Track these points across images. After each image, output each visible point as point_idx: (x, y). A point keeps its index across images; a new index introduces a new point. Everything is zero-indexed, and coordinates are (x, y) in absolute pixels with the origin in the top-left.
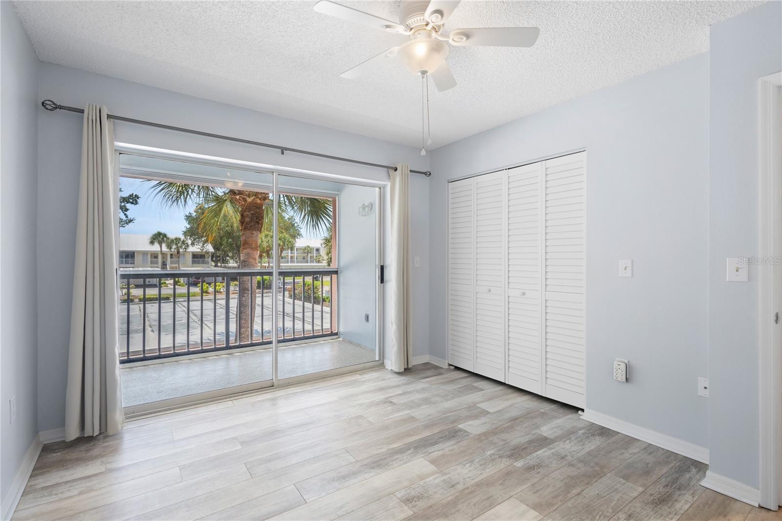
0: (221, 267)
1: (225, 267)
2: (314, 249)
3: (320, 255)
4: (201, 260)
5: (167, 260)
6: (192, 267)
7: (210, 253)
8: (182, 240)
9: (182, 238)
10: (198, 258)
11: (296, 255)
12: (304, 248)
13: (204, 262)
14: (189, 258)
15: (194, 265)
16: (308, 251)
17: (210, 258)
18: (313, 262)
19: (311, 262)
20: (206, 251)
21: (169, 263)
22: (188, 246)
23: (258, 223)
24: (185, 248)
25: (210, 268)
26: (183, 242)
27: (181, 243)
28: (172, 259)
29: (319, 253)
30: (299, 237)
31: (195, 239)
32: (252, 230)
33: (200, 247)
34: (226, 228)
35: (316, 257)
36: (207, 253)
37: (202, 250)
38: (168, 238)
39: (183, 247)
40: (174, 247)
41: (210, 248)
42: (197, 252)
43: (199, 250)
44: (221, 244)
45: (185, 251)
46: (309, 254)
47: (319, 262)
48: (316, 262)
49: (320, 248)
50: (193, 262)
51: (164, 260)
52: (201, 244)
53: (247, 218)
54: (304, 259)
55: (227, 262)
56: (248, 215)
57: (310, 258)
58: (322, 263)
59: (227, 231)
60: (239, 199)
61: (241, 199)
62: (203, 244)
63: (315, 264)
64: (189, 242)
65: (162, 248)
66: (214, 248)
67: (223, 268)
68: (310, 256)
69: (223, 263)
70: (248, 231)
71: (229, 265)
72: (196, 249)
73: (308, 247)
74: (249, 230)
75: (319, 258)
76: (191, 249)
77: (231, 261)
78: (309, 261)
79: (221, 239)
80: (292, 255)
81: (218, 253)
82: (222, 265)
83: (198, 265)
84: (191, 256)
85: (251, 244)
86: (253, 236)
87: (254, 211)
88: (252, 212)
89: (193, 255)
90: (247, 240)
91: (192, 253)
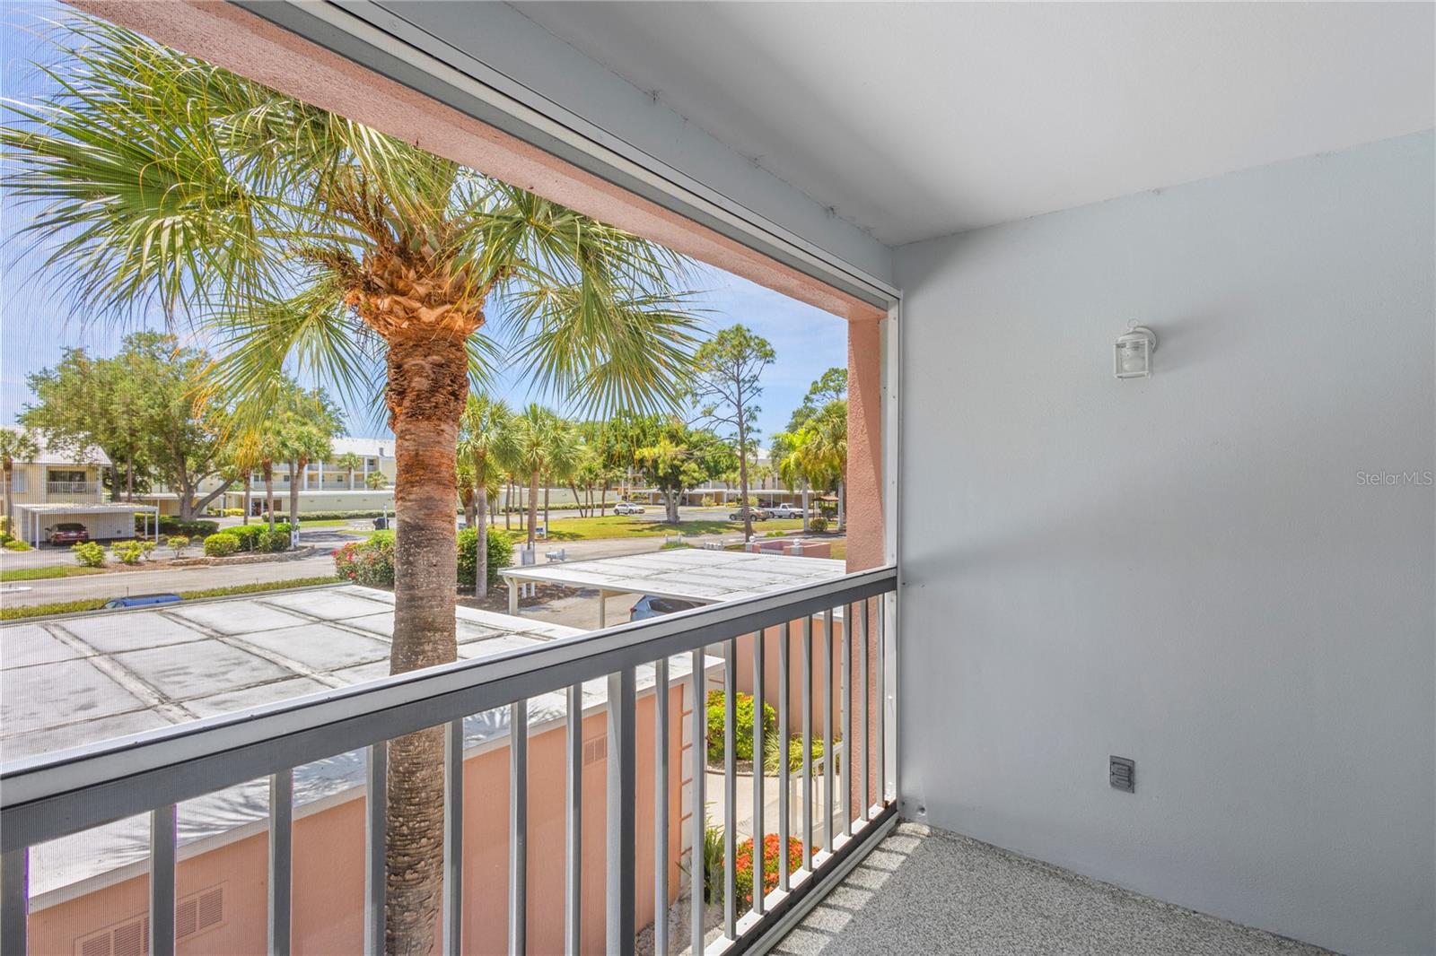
0: (129, 500)
1: (140, 501)
2: (363, 459)
3: (379, 474)
4: (73, 485)
6: (47, 502)
7: (100, 469)
8: (19, 436)
9: (21, 431)
10: (64, 479)
11: (320, 472)
12: (340, 458)
13: (80, 491)
14: (40, 480)
15: (53, 496)
16: (350, 463)
17: (101, 481)
18: (362, 487)
19: (357, 487)
20: (90, 464)
22: (36, 451)
23: (457, 398)
24: (30, 457)
25: (101, 502)
26: (23, 442)
27: (17, 443)
29: (375, 469)
30: (339, 434)
31: (56, 435)
32: (439, 419)
33: (72, 454)
34: (150, 410)
35: (370, 476)
36: (92, 467)
37: (79, 461)
39: (23, 454)
41: (100, 457)
42: (65, 466)
43: (71, 461)
44: (132, 448)
45: (30, 463)
46: (352, 470)
47: (375, 487)
48: (369, 487)
49: (378, 458)
50: (51, 490)
52: (76, 447)
53: (417, 379)
54: (340, 480)
55: (144, 486)
56: (423, 367)
57: (355, 480)
58: (383, 489)
59: (152, 417)
60: (391, 312)
61: (397, 308)
62: (82, 448)
63: (366, 492)
64: (42, 442)
66: (112, 455)
67: (135, 502)
68: (355, 476)
69: (134, 491)
70: (425, 424)
71: (152, 495)
72: (63, 458)
73: (352, 455)
74: (429, 418)
75: (376, 480)
76: (46, 458)
77: (156, 487)
78: (352, 485)
79: (133, 436)
80: (312, 472)
81: (122, 469)
82: (133, 495)
83: (67, 497)
84: (44, 475)
85: (437, 466)
86: (441, 439)
87: (442, 355)
88: (435, 357)
89: (51, 472)
90: (421, 453)
91: (48, 467)
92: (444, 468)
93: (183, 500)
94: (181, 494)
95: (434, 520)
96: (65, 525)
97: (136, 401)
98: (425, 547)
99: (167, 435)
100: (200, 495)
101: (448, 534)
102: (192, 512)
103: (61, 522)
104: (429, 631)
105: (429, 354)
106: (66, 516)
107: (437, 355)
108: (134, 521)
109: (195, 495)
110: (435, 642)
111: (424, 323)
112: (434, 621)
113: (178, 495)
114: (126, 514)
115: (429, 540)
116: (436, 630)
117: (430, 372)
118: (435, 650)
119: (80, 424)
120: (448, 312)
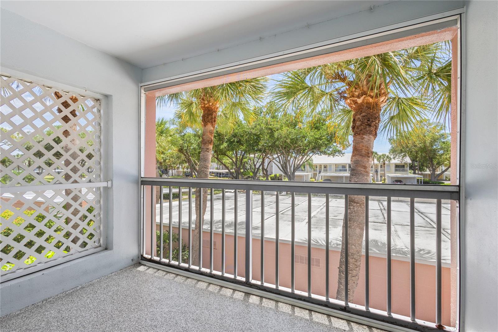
0: (418, 174)
4: (401, 169)
5: (378, 168)
6: (395, 174)
7: (408, 164)
8: (387, 155)
9: (387, 154)
10: (399, 167)
13: (404, 171)
14: (393, 168)
15: (396, 172)
17: (409, 168)
21: (380, 171)
22: (391, 159)
24: (389, 161)
25: (408, 174)
26: (388, 157)
27: (386, 157)
28: (381, 168)
31: (396, 155)
32: (362, 134)
33: (400, 160)
34: (420, 145)
36: (406, 164)
37: (402, 162)
38: (378, 155)
39: (388, 160)
40: (382, 160)
41: (408, 160)
42: (398, 163)
43: (399, 162)
44: (417, 157)
45: (390, 163)
50: (396, 170)
51: (376, 169)
52: (401, 158)
55: (423, 170)
59: (421, 147)
62: (403, 158)
64: (392, 157)
65: (374, 161)
66: (411, 160)
69: (420, 171)
70: (358, 137)
71: (426, 172)
72: (397, 161)
76: (394, 161)
79: (416, 153)
81: (415, 164)
83: (400, 172)
84: (394, 166)
85: (361, 150)
86: (363, 141)
87: (365, 113)
88: (363, 114)
89: (396, 165)
90: (356, 146)
91: (395, 164)
92: (363, 150)
93: (432, 174)
94: (431, 172)
95: (358, 167)
96: (397, 180)
97: (416, 142)
98: (354, 176)
99: (425, 152)
100: (438, 172)
101: (363, 172)
102: (435, 178)
103: (396, 179)
104: (352, 202)
105: (361, 113)
106: (398, 178)
107: (364, 113)
108: (416, 180)
109: (436, 173)
110: (354, 206)
111: (359, 104)
112: (354, 200)
113: (430, 172)
114: (414, 178)
115: (356, 174)
116: (355, 202)
117: (361, 119)
118: (354, 209)
119: (402, 151)
120: (365, 98)
